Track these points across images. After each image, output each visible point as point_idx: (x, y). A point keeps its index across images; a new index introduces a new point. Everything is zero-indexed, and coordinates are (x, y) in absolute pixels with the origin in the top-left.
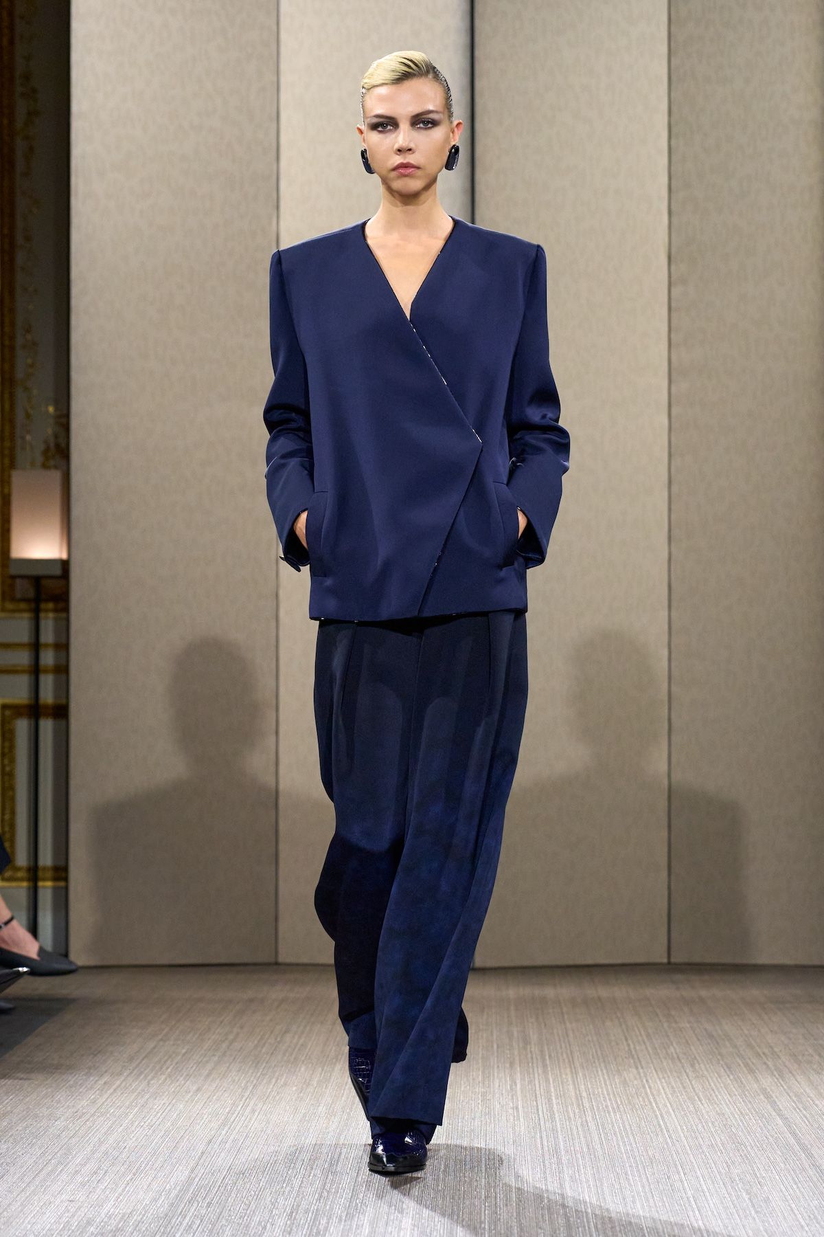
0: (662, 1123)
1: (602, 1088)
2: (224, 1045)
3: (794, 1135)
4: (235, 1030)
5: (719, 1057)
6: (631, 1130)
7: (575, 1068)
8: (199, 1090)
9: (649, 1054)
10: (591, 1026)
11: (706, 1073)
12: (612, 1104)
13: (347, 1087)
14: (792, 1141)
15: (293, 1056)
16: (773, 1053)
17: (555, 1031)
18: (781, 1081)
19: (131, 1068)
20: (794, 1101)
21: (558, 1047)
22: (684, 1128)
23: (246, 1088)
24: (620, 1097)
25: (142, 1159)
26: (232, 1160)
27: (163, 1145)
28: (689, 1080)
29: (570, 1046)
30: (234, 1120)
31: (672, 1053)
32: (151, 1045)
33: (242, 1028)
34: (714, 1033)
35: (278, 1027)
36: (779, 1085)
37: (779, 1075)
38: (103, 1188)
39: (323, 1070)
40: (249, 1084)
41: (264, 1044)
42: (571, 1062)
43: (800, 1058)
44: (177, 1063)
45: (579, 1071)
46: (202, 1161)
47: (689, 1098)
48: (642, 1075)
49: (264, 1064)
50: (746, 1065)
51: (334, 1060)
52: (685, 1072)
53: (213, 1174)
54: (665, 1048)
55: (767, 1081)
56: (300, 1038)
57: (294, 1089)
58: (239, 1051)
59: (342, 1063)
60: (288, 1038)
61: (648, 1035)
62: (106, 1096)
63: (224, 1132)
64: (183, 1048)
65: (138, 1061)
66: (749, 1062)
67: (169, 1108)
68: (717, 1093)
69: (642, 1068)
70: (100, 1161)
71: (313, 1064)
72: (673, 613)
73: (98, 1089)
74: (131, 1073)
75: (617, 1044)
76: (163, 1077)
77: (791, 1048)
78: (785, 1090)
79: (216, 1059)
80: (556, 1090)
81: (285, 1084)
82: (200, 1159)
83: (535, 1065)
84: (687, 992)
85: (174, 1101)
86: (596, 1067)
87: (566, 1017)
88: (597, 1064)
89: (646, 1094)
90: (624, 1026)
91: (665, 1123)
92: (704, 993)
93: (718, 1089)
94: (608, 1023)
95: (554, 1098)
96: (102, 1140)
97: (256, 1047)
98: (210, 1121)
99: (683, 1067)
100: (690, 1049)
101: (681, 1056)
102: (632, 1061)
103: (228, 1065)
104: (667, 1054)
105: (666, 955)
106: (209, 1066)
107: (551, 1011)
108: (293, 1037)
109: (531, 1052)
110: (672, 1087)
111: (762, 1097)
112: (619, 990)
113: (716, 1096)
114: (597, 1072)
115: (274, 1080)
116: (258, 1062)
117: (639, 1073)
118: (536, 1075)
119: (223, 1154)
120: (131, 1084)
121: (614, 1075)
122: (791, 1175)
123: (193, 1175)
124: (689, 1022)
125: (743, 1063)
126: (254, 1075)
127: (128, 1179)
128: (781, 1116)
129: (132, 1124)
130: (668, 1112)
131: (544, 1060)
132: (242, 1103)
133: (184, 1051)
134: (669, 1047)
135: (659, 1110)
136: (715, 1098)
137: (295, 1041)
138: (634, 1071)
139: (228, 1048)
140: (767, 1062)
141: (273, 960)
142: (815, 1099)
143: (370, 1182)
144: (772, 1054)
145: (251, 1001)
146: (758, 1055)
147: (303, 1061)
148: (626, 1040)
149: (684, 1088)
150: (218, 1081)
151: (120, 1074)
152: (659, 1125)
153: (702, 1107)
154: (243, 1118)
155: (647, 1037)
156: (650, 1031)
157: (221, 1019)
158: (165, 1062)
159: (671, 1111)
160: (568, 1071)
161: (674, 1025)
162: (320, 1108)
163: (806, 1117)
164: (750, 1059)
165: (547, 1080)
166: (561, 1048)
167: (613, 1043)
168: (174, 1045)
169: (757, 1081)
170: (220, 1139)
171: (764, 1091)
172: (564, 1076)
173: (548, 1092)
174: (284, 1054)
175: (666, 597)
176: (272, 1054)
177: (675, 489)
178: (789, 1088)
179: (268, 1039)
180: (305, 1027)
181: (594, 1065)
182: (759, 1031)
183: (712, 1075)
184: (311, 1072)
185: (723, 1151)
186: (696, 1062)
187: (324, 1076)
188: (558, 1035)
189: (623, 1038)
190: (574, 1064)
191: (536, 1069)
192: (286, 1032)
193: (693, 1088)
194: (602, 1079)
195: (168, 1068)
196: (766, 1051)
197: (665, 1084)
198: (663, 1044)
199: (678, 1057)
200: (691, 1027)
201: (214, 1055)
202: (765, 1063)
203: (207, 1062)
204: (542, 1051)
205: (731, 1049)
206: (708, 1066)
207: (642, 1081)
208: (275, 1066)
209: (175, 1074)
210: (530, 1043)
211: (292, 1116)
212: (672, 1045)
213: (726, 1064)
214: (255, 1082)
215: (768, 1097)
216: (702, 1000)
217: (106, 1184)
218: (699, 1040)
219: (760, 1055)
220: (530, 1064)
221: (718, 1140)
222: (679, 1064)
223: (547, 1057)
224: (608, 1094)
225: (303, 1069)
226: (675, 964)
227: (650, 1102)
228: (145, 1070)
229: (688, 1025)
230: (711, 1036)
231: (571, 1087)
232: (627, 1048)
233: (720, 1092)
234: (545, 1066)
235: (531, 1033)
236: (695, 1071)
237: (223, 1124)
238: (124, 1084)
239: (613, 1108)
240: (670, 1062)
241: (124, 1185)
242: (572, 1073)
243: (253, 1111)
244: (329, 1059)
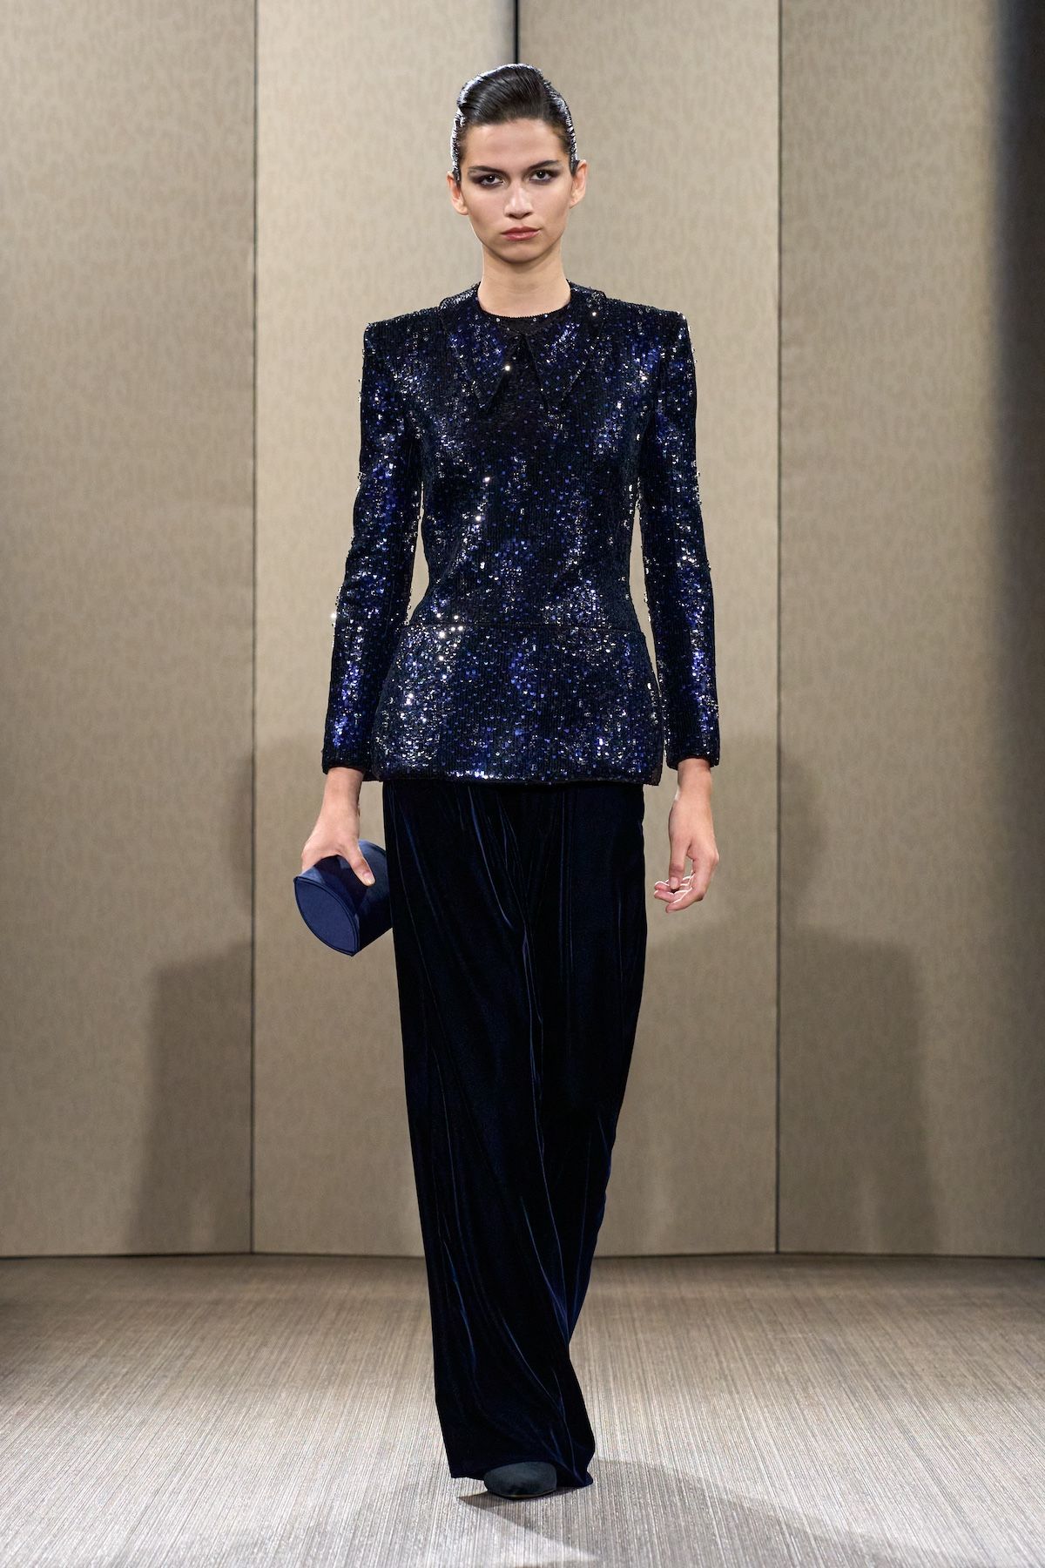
0: (762, 1467)
1: (683, 1420)
2: (179, 1363)
3: (939, 1482)
4: (194, 1343)
5: (841, 1378)
6: (721, 1475)
7: (647, 1392)
8: (143, 1423)
9: (748, 1374)
10: (671, 1337)
11: (822, 1399)
12: (696, 1441)
13: (343, 1418)
14: (935, 1490)
15: (272, 1377)
16: (914, 1374)
17: (623, 1344)
18: (922, 1410)
19: (53, 1393)
20: (938, 1436)
21: (626, 1366)
22: (792, 1472)
23: (207, 1420)
24: (708, 1432)
25: (65, 1516)
26: (185, 1517)
27: (95, 1496)
28: (800, 1409)
29: (642, 1363)
30: (190, 1463)
31: (778, 1373)
32: (80, 1362)
33: (203, 1339)
34: (835, 1347)
35: (253, 1338)
36: (920, 1415)
37: (920, 1402)
38: (13, 1554)
39: (310, 1397)
40: (211, 1415)
41: (233, 1362)
42: (644, 1386)
43: (949, 1379)
44: (115, 1387)
45: (654, 1398)
46: (146, 1517)
47: (799, 1434)
48: (737, 1402)
49: (232, 1389)
50: (877, 1389)
51: (326, 1383)
52: (795, 1398)
53: (160, 1535)
54: (769, 1366)
55: (904, 1410)
56: (280, 1353)
57: (272, 1420)
58: (199, 1370)
59: (336, 1387)
60: (265, 1352)
61: (747, 1349)
62: (18, 1432)
63: (176, 1480)
64: (123, 1367)
65: (63, 1385)
66: (881, 1384)
67: (103, 1447)
68: (837, 1426)
69: (738, 1393)
70: (9, 1518)
71: (297, 1388)
72: (783, 785)
73: (10, 1421)
74: (54, 1400)
75: (705, 1361)
76: (96, 1406)
77: (937, 1366)
78: (927, 1421)
79: (167, 1381)
80: (621, 1423)
81: (259, 1415)
82: (143, 1515)
83: (594, 1390)
84: (801, 1292)
85: (110, 1437)
86: (677, 1392)
87: (637, 1324)
88: (678, 1387)
89: (743, 1427)
90: (714, 1337)
91: (766, 1467)
92: (823, 1292)
93: (838, 1421)
94: (694, 1333)
95: (618, 1433)
96: (12, 1490)
97: (221, 1365)
98: (157, 1465)
99: (792, 1391)
100: (803, 1369)
101: (790, 1377)
102: (724, 1384)
103: (183, 1389)
104: (772, 1373)
105: (773, 1242)
106: (158, 1392)
107: (617, 1317)
108: (272, 1353)
109: (590, 1371)
110: (777, 1418)
111: (896, 1430)
112: (710, 1289)
113: (836, 1430)
114: (677, 1398)
115: (244, 1410)
116: (224, 1385)
117: (733, 1399)
118: (596, 1402)
119: (173, 1509)
120: (52, 1416)
121: (700, 1403)
122: (931, 1535)
123: (133, 1537)
124: (802, 1331)
125: (873, 1386)
126: (218, 1403)
127: (46, 1542)
128: (920, 1456)
129: (54, 1467)
130: (770, 1452)
131: (606, 1382)
132: (201, 1440)
133: (125, 1370)
134: (774, 1365)
135: (759, 1449)
136: (834, 1433)
137: (273, 1358)
138: (727, 1396)
139: (184, 1367)
140: (905, 1385)
141: (247, 1249)
142: (967, 1434)
143: (371, 1545)
144: (912, 1374)
145: (217, 1303)
146: (893, 1375)
147: (285, 1385)
148: (717, 1355)
149: (793, 1419)
150: (169, 1412)
151: (39, 1401)
152: (758, 1469)
153: (816, 1445)
154: (203, 1460)
155: (745, 1351)
156: (750, 1343)
157: (175, 1328)
158: (100, 1385)
159: (775, 1449)
160: (639, 1396)
161: (782, 1335)
162: (306, 1447)
163: (954, 1459)
164: (881, 1381)
165: (610, 1409)
166: (630, 1366)
167: (700, 1360)
168: (111, 1363)
169: (891, 1410)
170: (171, 1488)
171: (899, 1423)
172: (633, 1404)
173: (612, 1424)
174: (259, 1375)
175: (775, 765)
176: (242, 1375)
177: (786, 617)
178: (934, 1418)
179: (238, 1354)
180: (288, 1339)
181: (673, 1388)
182: (895, 1343)
183: (831, 1402)
184: (295, 1399)
185: (843, 1503)
186: (809, 1384)
187: (312, 1403)
188: (626, 1347)
189: (714, 1353)
190: (646, 1388)
191: (595, 1395)
192: (264, 1344)
193: (805, 1420)
194: (683, 1406)
195: (102, 1394)
196: (903, 1370)
197: (767, 1415)
198: (766, 1360)
199: (786, 1378)
200: (805, 1339)
201: (165, 1376)
202: (902, 1386)
203: (155, 1386)
204: (604, 1371)
205: (857, 1367)
206: (825, 1390)
207: (737, 1411)
208: (247, 1390)
209: (112, 1401)
210: (589, 1360)
211: (268, 1457)
212: (779, 1362)
213: (849, 1387)
214: (219, 1412)
215: (905, 1432)
216: (819, 1300)
217: (16, 1550)
218: (814, 1355)
219: (895, 1375)
220: (588, 1388)
221: (836, 1488)
222: (786, 1387)
223: (611, 1379)
224: (692, 1428)
225: (283, 1395)
226: (785, 1254)
227: (747, 1439)
228: (72, 1396)
229: (800, 1335)
230: (831, 1351)
231: (642, 1418)
232: (718, 1368)
233: (840, 1425)
234: (608, 1391)
235: (591, 1346)
236: (808, 1397)
237: (175, 1469)
238: (43, 1414)
239: (697, 1446)
240: (775, 1384)
241: (40, 1551)
242: (643, 1396)
243: (216, 1450)
244: (319, 1381)
